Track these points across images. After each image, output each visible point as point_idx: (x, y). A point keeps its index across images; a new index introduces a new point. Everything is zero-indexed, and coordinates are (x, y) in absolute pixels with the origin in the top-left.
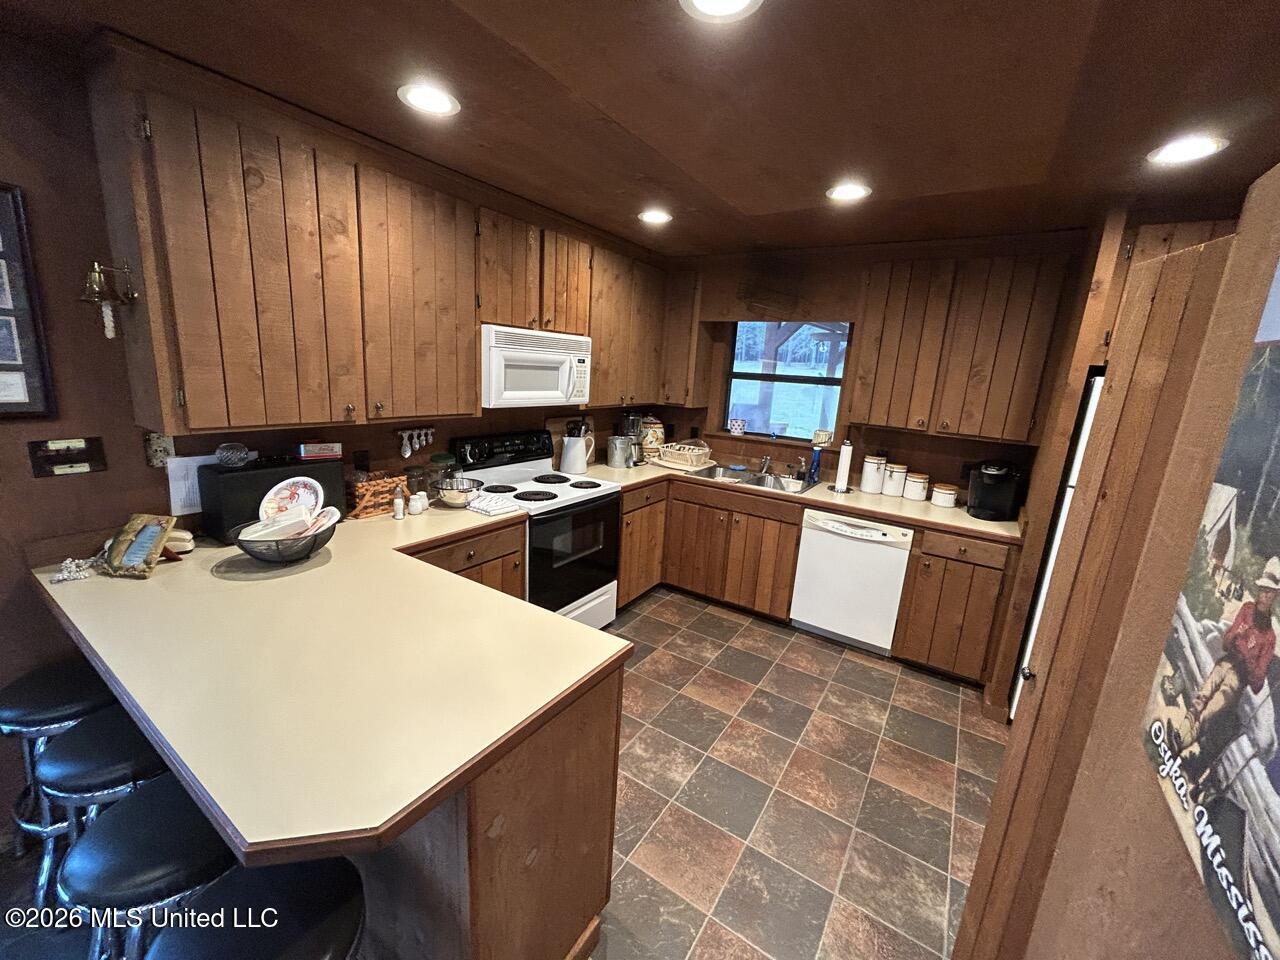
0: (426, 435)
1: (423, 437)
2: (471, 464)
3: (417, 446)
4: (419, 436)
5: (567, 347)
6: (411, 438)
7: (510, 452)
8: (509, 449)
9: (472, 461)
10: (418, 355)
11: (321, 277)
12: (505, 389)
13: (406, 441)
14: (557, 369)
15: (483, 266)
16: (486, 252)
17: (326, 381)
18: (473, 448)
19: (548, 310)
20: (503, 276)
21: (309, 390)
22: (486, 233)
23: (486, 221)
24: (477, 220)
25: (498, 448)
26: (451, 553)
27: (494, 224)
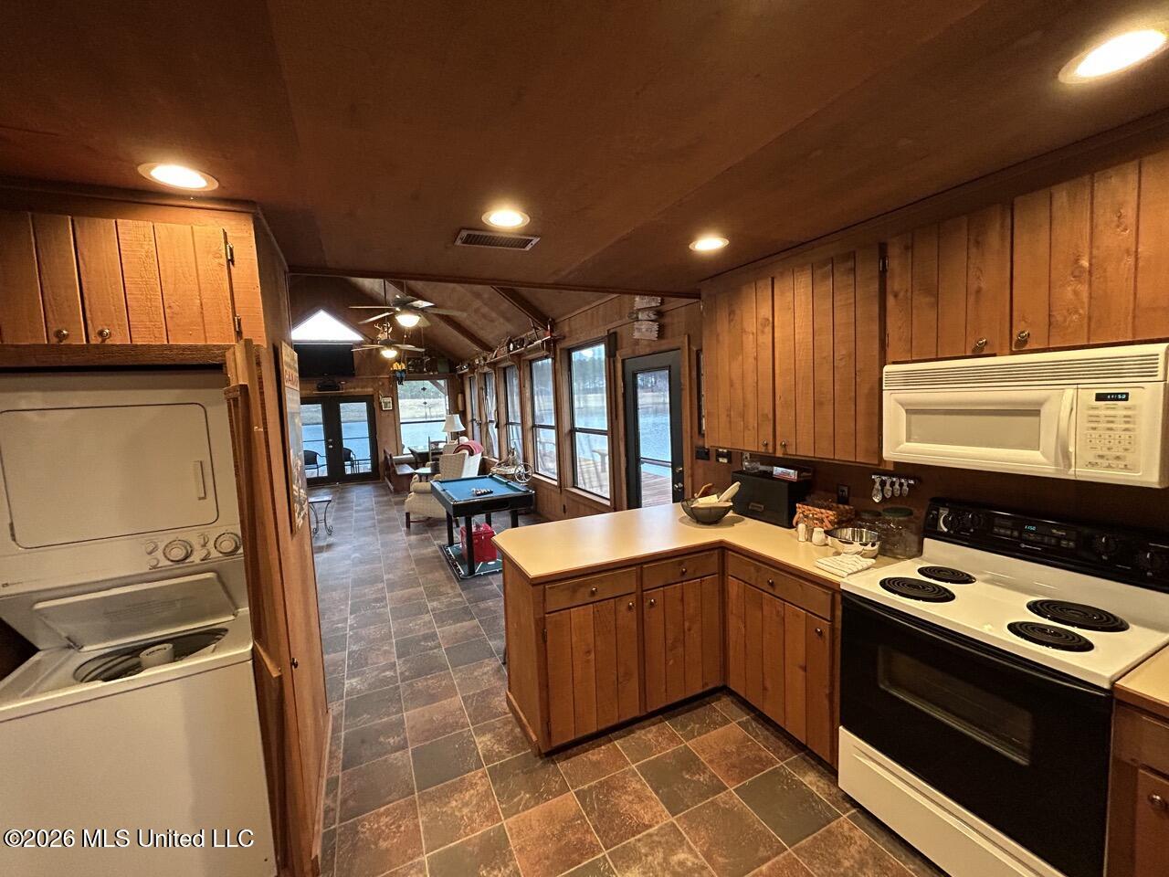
0: (901, 485)
1: (897, 486)
2: (942, 533)
3: (890, 494)
4: (893, 484)
6: (883, 484)
8: (1031, 537)
9: (946, 530)
10: (817, 404)
11: (756, 359)
12: (908, 440)
13: (877, 486)
14: (1037, 413)
15: (891, 301)
16: (895, 284)
17: (756, 425)
18: (949, 515)
19: (1024, 319)
20: (922, 300)
21: (749, 430)
22: (894, 264)
23: (894, 251)
24: (883, 256)
25: (1006, 528)
26: (758, 570)
27: (907, 248)
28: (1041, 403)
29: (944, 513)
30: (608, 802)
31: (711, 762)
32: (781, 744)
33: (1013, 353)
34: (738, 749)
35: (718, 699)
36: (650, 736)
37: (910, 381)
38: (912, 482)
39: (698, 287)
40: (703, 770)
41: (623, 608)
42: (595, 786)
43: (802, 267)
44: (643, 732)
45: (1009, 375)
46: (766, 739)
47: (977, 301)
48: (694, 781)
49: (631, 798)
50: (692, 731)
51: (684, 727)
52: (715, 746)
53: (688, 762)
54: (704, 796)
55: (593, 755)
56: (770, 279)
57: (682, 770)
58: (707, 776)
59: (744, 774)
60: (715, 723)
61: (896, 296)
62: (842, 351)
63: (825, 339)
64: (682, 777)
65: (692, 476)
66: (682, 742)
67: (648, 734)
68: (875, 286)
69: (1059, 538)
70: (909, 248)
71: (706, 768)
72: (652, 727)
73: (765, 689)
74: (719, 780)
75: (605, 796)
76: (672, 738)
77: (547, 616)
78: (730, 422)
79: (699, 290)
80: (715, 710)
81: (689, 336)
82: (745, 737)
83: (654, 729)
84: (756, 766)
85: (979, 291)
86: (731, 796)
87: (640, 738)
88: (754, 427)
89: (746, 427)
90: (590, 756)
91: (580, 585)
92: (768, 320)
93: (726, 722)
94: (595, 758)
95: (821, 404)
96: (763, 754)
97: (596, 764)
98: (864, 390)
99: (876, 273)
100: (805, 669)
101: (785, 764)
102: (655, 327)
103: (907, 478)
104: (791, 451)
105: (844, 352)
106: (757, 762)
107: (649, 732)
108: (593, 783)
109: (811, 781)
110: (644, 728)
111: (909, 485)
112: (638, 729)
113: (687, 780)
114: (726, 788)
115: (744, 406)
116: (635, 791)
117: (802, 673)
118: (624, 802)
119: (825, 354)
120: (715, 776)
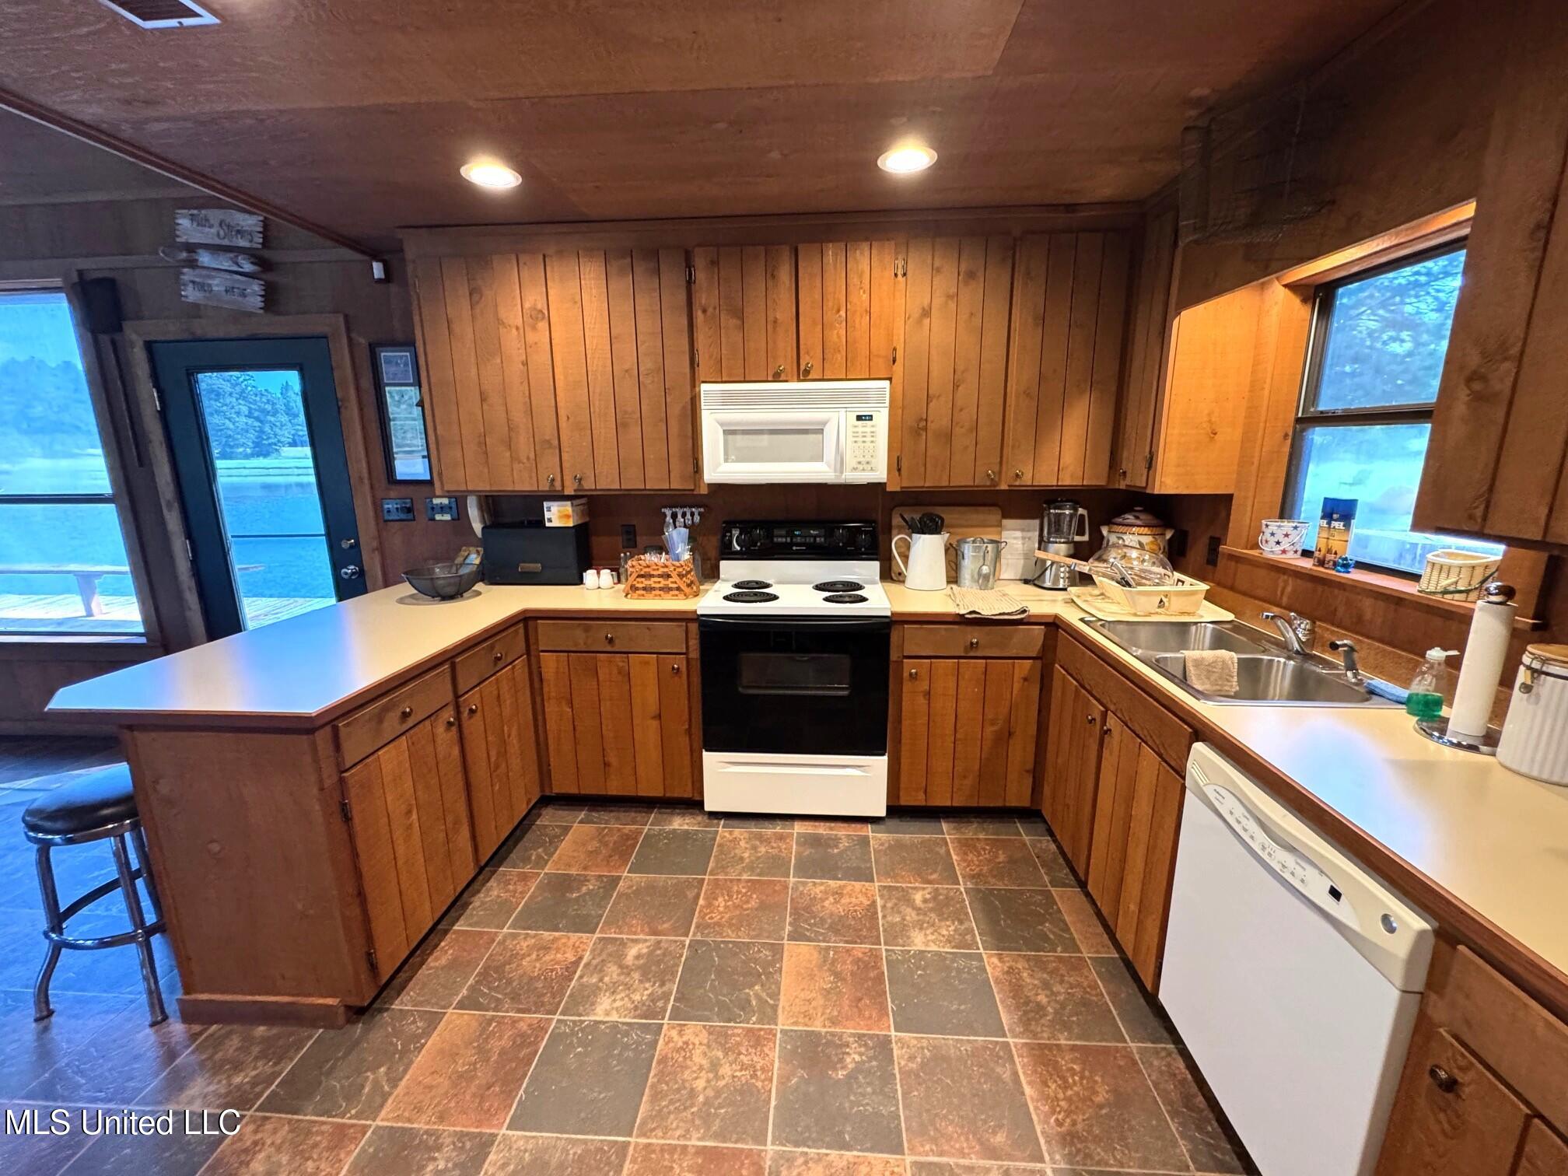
0: (692, 514)
1: (688, 516)
2: (737, 553)
4: (684, 515)
5: (834, 399)
6: (674, 516)
7: (798, 545)
8: (799, 540)
9: (738, 548)
10: (620, 426)
11: (525, 364)
12: (726, 460)
13: (669, 519)
14: (821, 431)
15: (699, 317)
16: (702, 298)
17: (532, 456)
18: (741, 534)
19: (808, 353)
20: (729, 322)
21: (520, 462)
22: (701, 276)
23: (700, 262)
24: (689, 266)
25: (781, 536)
26: (587, 629)
27: (713, 263)
28: (825, 423)
29: (736, 533)
30: (509, 982)
31: (585, 868)
32: (633, 814)
33: (799, 380)
34: (600, 841)
35: (539, 815)
36: (495, 893)
37: (728, 400)
38: (702, 510)
39: (400, 236)
40: (586, 880)
41: (440, 729)
42: (477, 982)
43: (590, 252)
44: (482, 895)
45: (804, 400)
46: (618, 819)
47: (774, 328)
48: (585, 894)
49: (534, 956)
50: (539, 857)
51: (526, 860)
52: (575, 854)
53: (562, 884)
54: (607, 896)
55: (437, 959)
56: (541, 257)
57: (563, 895)
58: (593, 881)
59: (624, 856)
60: (556, 836)
61: (704, 311)
62: (647, 364)
63: (627, 349)
64: (570, 900)
65: (381, 549)
66: (539, 874)
67: (493, 891)
68: (682, 296)
69: (815, 537)
70: (714, 263)
71: (586, 876)
72: (489, 884)
73: (606, 765)
74: (606, 876)
75: (500, 980)
76: (524, 878)
77: (345, 775)
78: (486, 453)
79: (401, 241)
80: (546, 827)
81: (346, 317)
82: (598, 829)
83: (492, 883)
84: (630, 842)
85: (775, 321)
86: (629, 879)
87: (483, 903)
88: (528, 458)
89: (515, 459)
90: (432, 964)
91: (386, 709)
92: (541, 311)
93: (566, 830)
94: (443, 961)
95: (625, 425)
96: (626, 831)
97: (454, 965)
98: (675, 410)
99: (684, 283)
100: (659, 717)
101: (650, 825)
102: (256, 287)
103: (698, 506)
104: (588, 484)
105: (650, 365)
106: (628, 839)
107: (488, 891)
108: (471, 981)
109: (680, 823)
110: (478, 891)
111: (700, 514)
112: (474, 895)
113: (577, 899)
114: (619, 878)
115: (510, 429)
116: (531, 948)
117: (655, 724)
118: (530, 965)
119: (626, 367)
120: (600, 876)
